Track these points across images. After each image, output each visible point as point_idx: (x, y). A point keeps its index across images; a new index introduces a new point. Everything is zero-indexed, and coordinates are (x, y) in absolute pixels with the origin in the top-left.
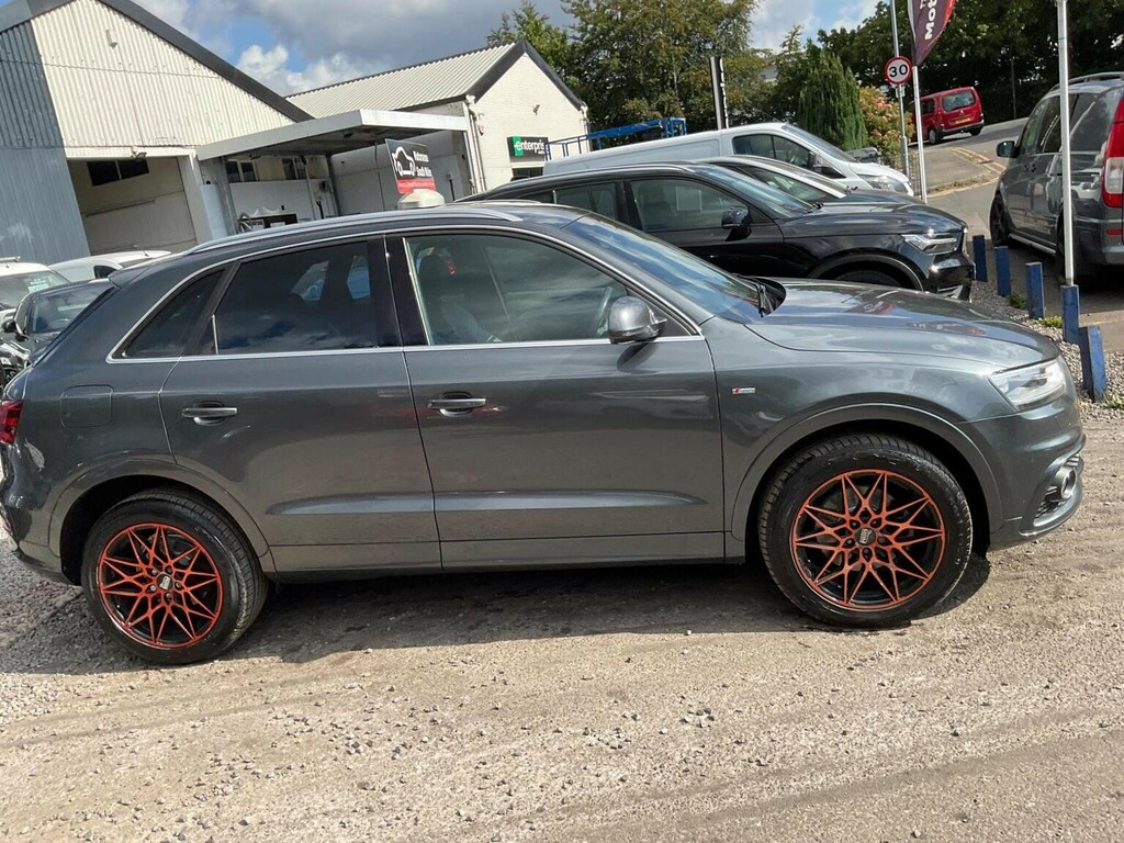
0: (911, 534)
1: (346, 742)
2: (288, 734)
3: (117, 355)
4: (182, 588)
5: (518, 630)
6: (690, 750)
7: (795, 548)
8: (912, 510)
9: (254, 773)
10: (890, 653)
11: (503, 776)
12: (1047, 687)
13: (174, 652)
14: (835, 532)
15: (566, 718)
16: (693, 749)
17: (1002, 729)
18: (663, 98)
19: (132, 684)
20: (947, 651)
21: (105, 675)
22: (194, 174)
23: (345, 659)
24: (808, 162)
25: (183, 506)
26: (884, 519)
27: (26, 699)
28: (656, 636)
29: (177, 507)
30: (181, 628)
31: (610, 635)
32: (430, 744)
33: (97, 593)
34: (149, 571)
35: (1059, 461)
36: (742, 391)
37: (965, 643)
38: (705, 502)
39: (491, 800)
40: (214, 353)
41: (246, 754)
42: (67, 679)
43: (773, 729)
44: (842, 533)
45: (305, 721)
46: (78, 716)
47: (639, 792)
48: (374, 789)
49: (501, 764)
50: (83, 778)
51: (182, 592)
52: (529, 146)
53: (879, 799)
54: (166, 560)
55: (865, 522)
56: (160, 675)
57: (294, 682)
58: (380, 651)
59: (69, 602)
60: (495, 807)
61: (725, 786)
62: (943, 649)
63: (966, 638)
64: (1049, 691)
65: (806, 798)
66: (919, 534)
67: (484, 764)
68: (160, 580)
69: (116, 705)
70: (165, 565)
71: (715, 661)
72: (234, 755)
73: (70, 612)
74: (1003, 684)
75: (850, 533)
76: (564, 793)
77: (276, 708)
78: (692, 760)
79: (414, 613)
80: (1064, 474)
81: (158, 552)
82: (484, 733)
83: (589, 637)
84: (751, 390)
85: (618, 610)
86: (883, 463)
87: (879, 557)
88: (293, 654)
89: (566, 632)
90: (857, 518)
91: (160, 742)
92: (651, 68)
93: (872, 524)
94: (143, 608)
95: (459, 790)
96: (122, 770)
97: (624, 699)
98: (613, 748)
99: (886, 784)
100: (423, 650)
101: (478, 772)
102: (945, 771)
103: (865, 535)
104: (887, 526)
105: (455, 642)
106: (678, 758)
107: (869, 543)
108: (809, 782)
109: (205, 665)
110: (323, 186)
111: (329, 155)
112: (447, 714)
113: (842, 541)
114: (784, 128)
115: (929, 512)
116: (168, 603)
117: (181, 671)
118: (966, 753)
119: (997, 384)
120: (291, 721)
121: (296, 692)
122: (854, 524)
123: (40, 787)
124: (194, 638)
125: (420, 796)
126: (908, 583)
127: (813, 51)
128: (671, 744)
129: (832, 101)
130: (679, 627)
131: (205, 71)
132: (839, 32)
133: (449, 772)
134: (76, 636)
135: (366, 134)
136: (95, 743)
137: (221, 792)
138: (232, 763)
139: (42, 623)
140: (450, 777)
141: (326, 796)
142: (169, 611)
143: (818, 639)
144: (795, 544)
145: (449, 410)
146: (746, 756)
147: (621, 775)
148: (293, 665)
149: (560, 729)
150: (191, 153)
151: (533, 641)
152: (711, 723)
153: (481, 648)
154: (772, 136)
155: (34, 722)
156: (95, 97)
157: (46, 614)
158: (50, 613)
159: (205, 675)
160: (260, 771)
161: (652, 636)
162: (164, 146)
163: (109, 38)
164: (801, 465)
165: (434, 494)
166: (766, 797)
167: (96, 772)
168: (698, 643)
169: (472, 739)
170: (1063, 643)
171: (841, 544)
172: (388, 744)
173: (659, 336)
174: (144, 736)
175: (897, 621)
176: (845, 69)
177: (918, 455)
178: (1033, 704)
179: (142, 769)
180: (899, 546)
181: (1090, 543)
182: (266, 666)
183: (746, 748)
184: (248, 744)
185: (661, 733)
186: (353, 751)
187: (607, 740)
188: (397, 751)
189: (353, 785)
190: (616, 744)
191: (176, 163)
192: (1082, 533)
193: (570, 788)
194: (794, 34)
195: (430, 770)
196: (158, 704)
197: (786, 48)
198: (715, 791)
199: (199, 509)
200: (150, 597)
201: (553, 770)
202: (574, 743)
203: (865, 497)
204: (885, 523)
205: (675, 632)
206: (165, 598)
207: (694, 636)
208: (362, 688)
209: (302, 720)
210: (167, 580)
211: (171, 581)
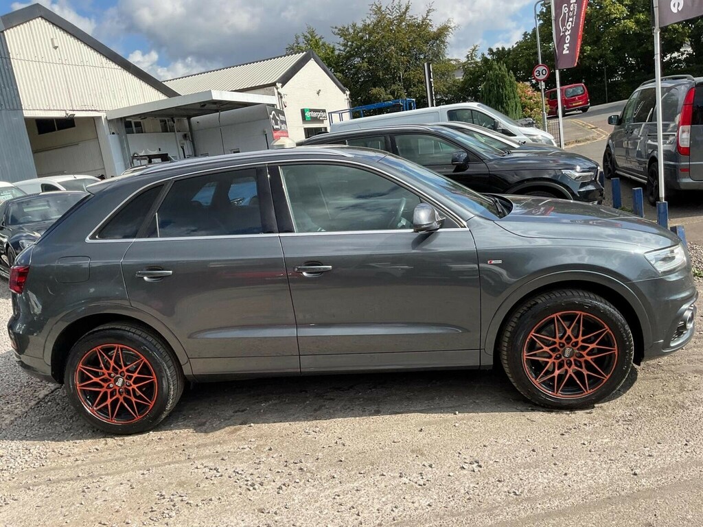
0: (596, 351)
1: (246, 483)
2: (207, 478)
3: (93, 237)
4: (131, 385)
5: (347, 411)
6: (469, 486)
7: (525, 359)
8: (597, 336)
9: (187, 503)
10: (585, 425)
11: (352, 503)
12: (686, 445)
13: (123, 426)
14: (550, 350)
15: (387, 467)
17: (663, 471)
18: (395, 87)
19: (97, 447)
20: (620, 423)
21: (78, 441)
22: (104, 129)
23: (236, 430)
24: (494, 126)
25: (134, 333)
26: (580, 341)
27: (26, 457)
28: (436, 415)
29: (130, 333)
30: (128, 410)
31: (406, 415)
32: (301, 483)
33: (75, 388)
34: (109, 374)
35: (685, 307)
36: (493, 262)
37: (631, 418)
38: (469, 331)
39: (347, 518)
40: (157, 237)
41: (180, 491)
42: (53, 444)
43: (520, 472)
44: (553, 350)
45: (217, 470)
46: (63, 468)
47: (442, 513)
48: (269, 513)
49: (349, 496)
50: (73, 508)
51: (130, 388)
52: (314, 115)
53: (595, 515)
54: (121, 367)
55: (568, 343)
56: (115, 441)
57: (205, 445)
58: (259, 425)
59: (47, 395)
60: (350, 523)
61: (496, 508)
62: (617, 422)
63: (630, 415)
64: (688, 447)
65: (548, 515)
66: (600, 351)
67: (338, 496)
68: (116, 380)
69: (88, 461)
70: (120, 370)
71: (476, 430)
72: (173, 492)
73: (49, 401)
74: (659, 443)
75: (559, 350)
76: (394, 514)
77: (196, 462)
78: (472, 492)
79: (276, 402)
80: (688, 314)
81: (117, 362)
82: (335, 476)
83: (393, 416)
84: (500, 261)
85: (409, 399)
86: (581, 307)
87: (576, 365)
88: (201, 427)
89: (377, 413)
90: (563, 341)
91: (121, 484)
92: (387, 69)
93: (572, 345)
94: (104, 398)
95: (325, 513)
96: (99, 502)
97: (422, 454)
98: (420, 485)
99: (598, 505)
100: (287, 424)
101: (335, 501)
102: (633, 497)
103: (568, 351)
104: (582, 346)
105: (307, 419)
106: (463, 491)
107: (570, 357)
108: (549, 505)
109: (144, 435)
110: (185, 136)
111: (189, 118)
112: (309, 464)
113: (554, 355)
114: (478, 105)
115: (608, 337)
116: (121, 395)
117: (129, 439)
118: (644, 485)
119: (649, 259)
120: (207, 470)
121: (208, 451)
122: (561, 345)
123: (44, 514)
124: (138, 418)
125: (300, 517)
126: (594, 381)
127: (485, 60)
128: (457, 483)
129: (501, 90)
130: (450, 410)
131: (113, 65)
132: (501, 49)
133: (316, 502)
134: (55, 417)
135: (215, 106)
136: (78, 485)
137: (167, 516)
138: (172, 497)
139: (31, 408)
140: (317, 505)
141: (238, 518)
142: (121, 400)
143: (539, 416)
144: (525, 357)
145: (308, 273)
146: (506, 489)
147: (428, 503)
148: (203, 434)
149: (384, 474)
150: (103, 115)
151: (357, 418)
152: (480, 469)
153: (325, 423)
154: (472, 110)
155: (34, 472)
156: (43, 80)
157: (33, 403)
158: (35, 402)
159: (145, 441)
160: (191, 502)
161: (433, 415)
162: (86, 110)
163: (53, 43)
164: (529, 308)
165: (297, 325)
166: (523, 515)
167: (82, 504)
168: (463, 419)
169: (328, 481)
170: (691, 418)
171: (553, 357)
172: (273, 484)
173: (441, 227)
174: (110, 481)
175: (586, 405)
176: (508, 72)
177: (601, 302)
178: (679, 455)
179: (112, 502)
180: (589, 358)
181: (696, 357)
182: (185, 435)
183: (505, 484)
184: (181, 484)
185: (449, 476)
186: (251, 488)
187: (415, 480)
188: (280, 488)
189: (254, 510)
190: (422, 483)
191: (94, 120)
192: (690, 351)
193: (396, 511)
194: (474, 50)
195: (304, 500)
196: (116, 460)
197: (469, 59)
198: (490, 511)
199: (144, 335)
200: (109, 391)
201: (384, 499)
202: (395, 483)
203: (569, 328)
204: (580, 344)
205: (448, 412)
206: (119, 392)
207: (460, 415)
208: (250, 448)
209: (215, 469)
210: (121, 380)
211: (124, 381)
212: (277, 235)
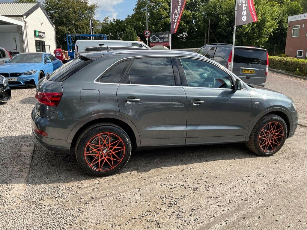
4: (111, 152)
13: (106, 172)
14: (266, 135)
16: (269, 181)
21: (82, 181)
29: (115, 128)
30: (109, 164)
32: (211, 186)
33: (84, 155)
36: (256, 103)
38: (244, 128)
40: (130, 83)
51: (111, 154)
52: (40, 34)
55: (270, 133)
58: (165, 168)
66: (279, 135)
68: (103, 150)
70: (107, 145)
75: (268, 135)
84: (258, 103)
87: (271, 140)
90: (269, 132)
91: (134, 195)
92: (67, 18)
94: (97, 159)
98: (253, 183)
100: (176, 167)
103: (269, 136)
105: (182, 164)
106: (268, 183)
107: (270, 138)
114: (143, 43)
115: (281, 131)
117: (109, 178)
123: (112, 212)
124: (113, 168)
126: (276, 145)
127: (111, 23)
132: (118, 20)
139: (30, 169)
142: (106, 160)
144: (259, 138)
145: (195, 104)
146: (280, 181)
148: (144, 173)
151: (202, 163)
158: (29, 166)
165: (187, 125)
168: (240, 161)
171: (266, 138)
179: (140, 203)
180: (275, 138)
182: (136, 174)
183: (278, 179)
185: (258, 179)
189: (207, 197)
194: (107, 18)
197: (105, 21)
200: (100, 155)
201: (248, 189)
203: (272, 127)
204: (274, 133)
205: (232, 159)
206: (104, 156)
207: (237, 160)
208: (174, 176)
209: (170, 185)
210: (106, 150)
211: (107, 150)
212: (182, 87)
